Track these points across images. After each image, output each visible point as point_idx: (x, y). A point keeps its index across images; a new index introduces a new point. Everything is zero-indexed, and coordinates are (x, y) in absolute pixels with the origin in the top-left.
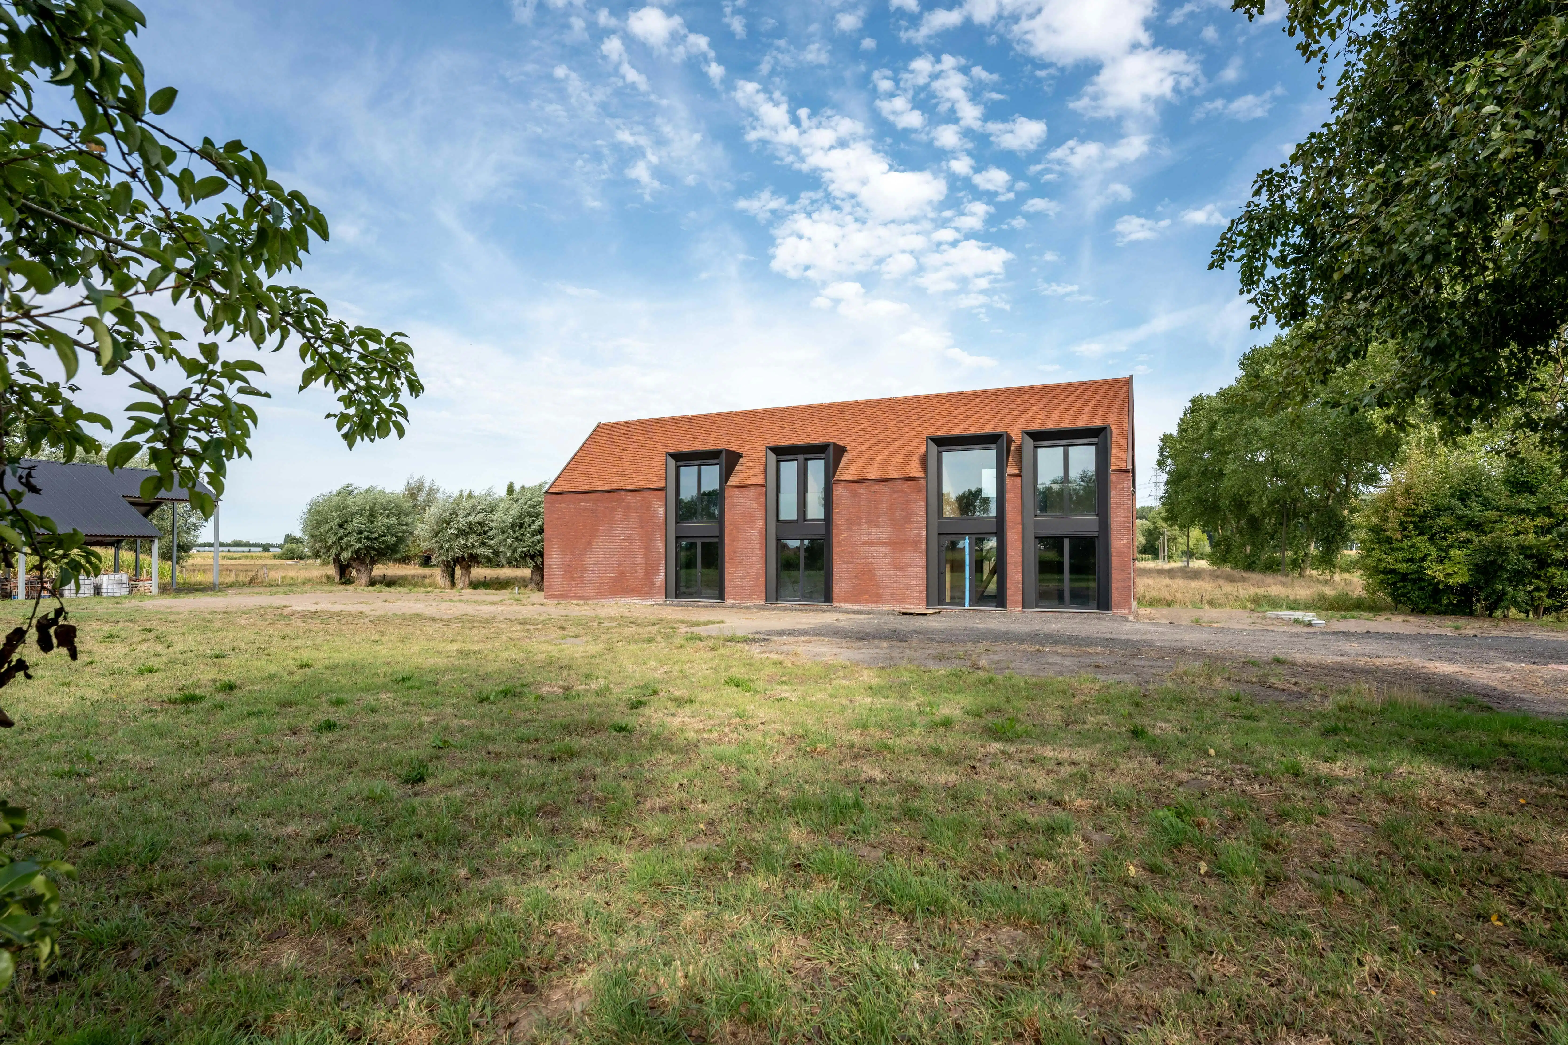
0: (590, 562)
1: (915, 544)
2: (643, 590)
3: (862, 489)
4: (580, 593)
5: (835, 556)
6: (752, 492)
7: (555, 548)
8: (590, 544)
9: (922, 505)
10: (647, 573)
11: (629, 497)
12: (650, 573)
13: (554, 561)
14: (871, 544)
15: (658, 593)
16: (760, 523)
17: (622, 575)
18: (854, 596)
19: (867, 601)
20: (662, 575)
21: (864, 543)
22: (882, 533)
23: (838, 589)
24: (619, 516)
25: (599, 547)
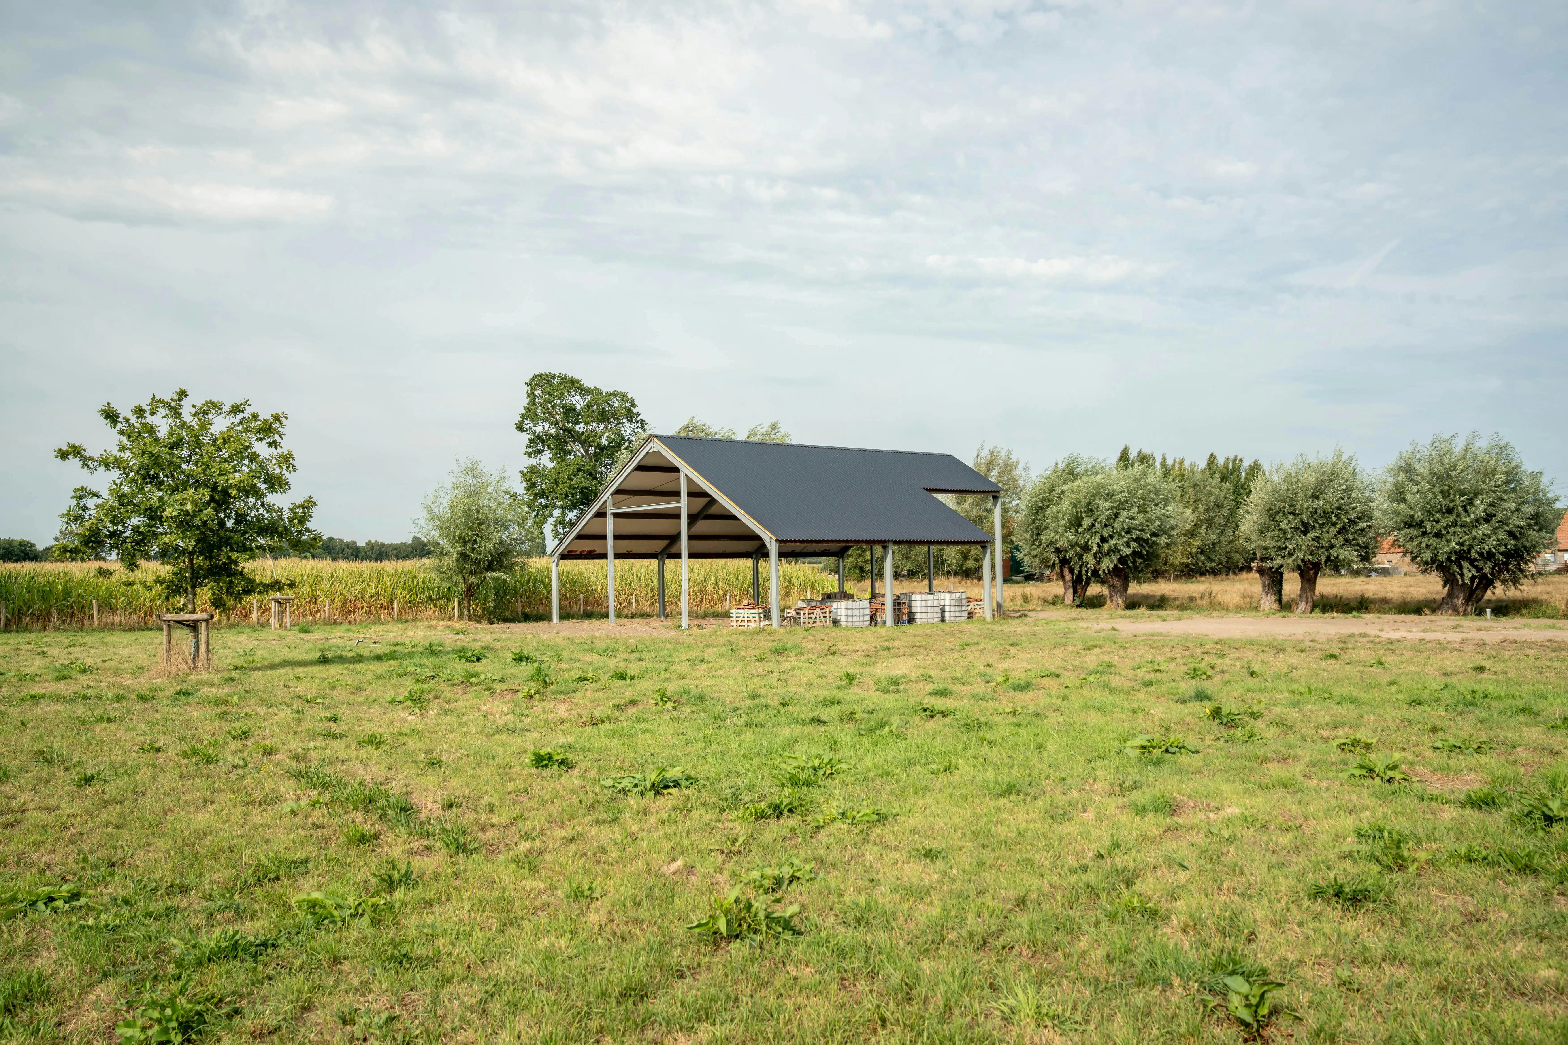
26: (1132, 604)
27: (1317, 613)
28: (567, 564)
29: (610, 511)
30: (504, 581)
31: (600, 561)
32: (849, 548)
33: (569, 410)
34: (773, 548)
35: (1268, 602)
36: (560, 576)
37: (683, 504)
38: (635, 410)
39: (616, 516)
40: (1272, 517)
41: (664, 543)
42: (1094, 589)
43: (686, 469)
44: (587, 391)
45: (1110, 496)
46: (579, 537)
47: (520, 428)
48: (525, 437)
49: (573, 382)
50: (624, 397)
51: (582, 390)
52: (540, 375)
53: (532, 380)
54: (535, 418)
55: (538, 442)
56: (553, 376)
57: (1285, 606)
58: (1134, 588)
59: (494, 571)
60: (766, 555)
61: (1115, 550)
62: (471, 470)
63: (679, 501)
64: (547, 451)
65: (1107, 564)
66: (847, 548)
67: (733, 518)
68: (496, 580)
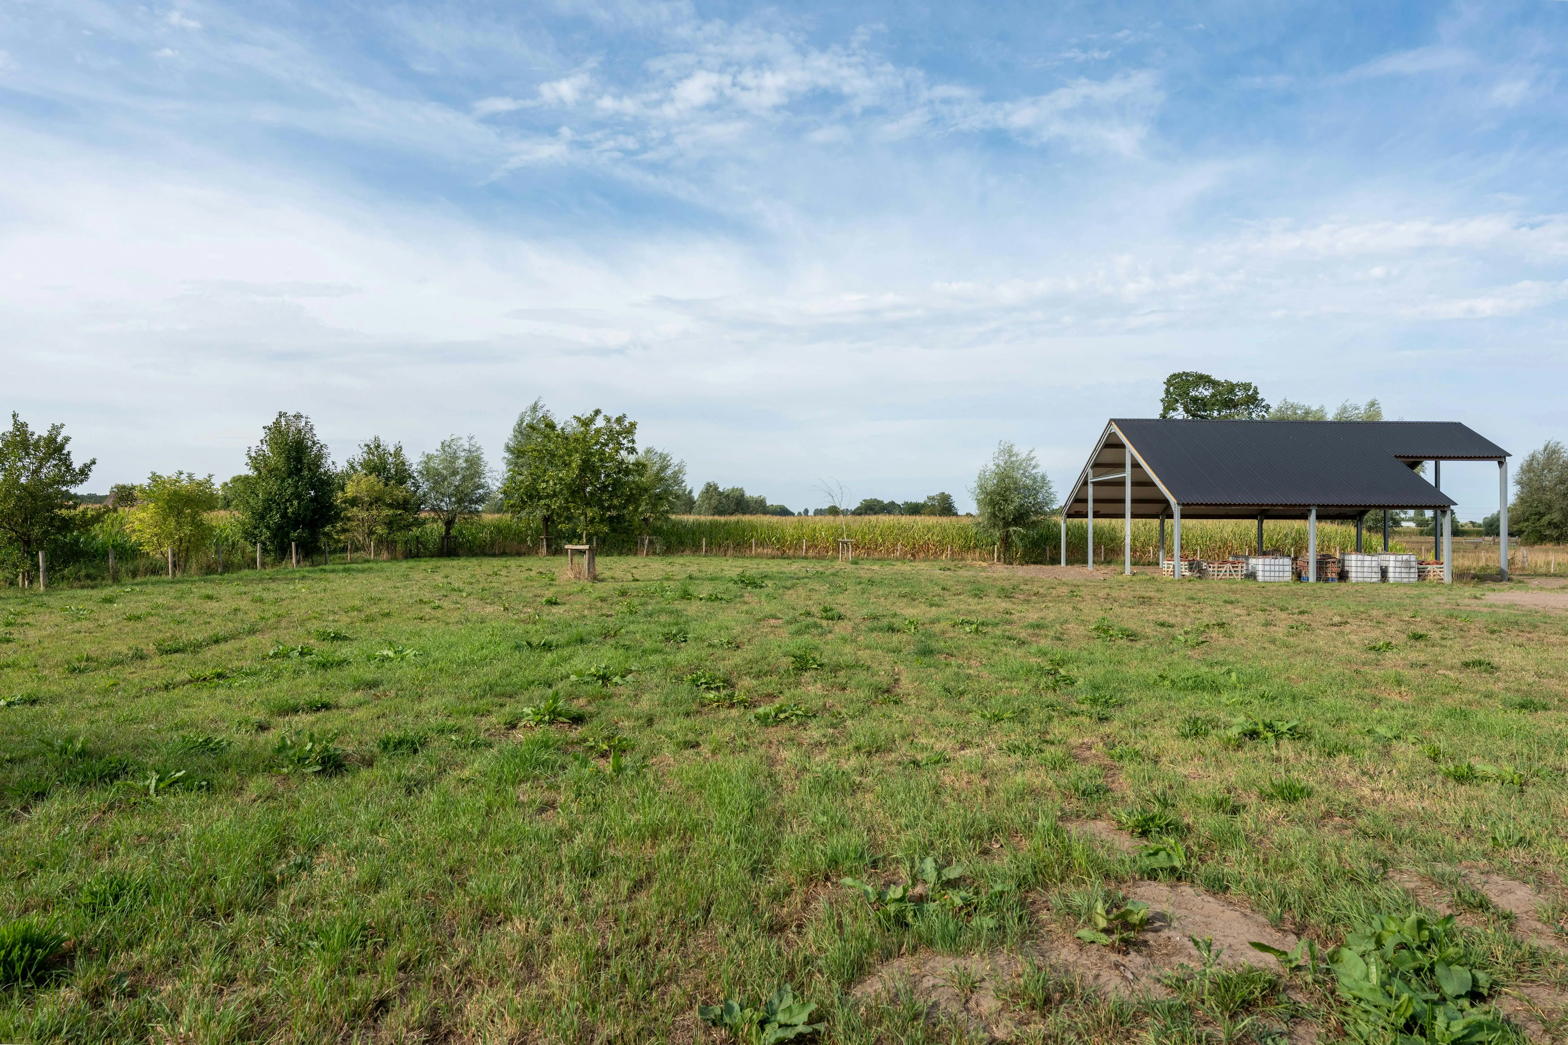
28: (1069, 520)
29: (1090, 480)
31: (1120, 520)
32: (1367, 512)
33: (1196, 401)
34: (1176, 509)
36: (1066, 530)
37: (1127, 474)
39: (1095, 484)
43: (1130, 447)
60: (1171, 516)
62: (1010, 452)
63: (1124, 472)
66: (1364, 513)
67: (1152, 484)
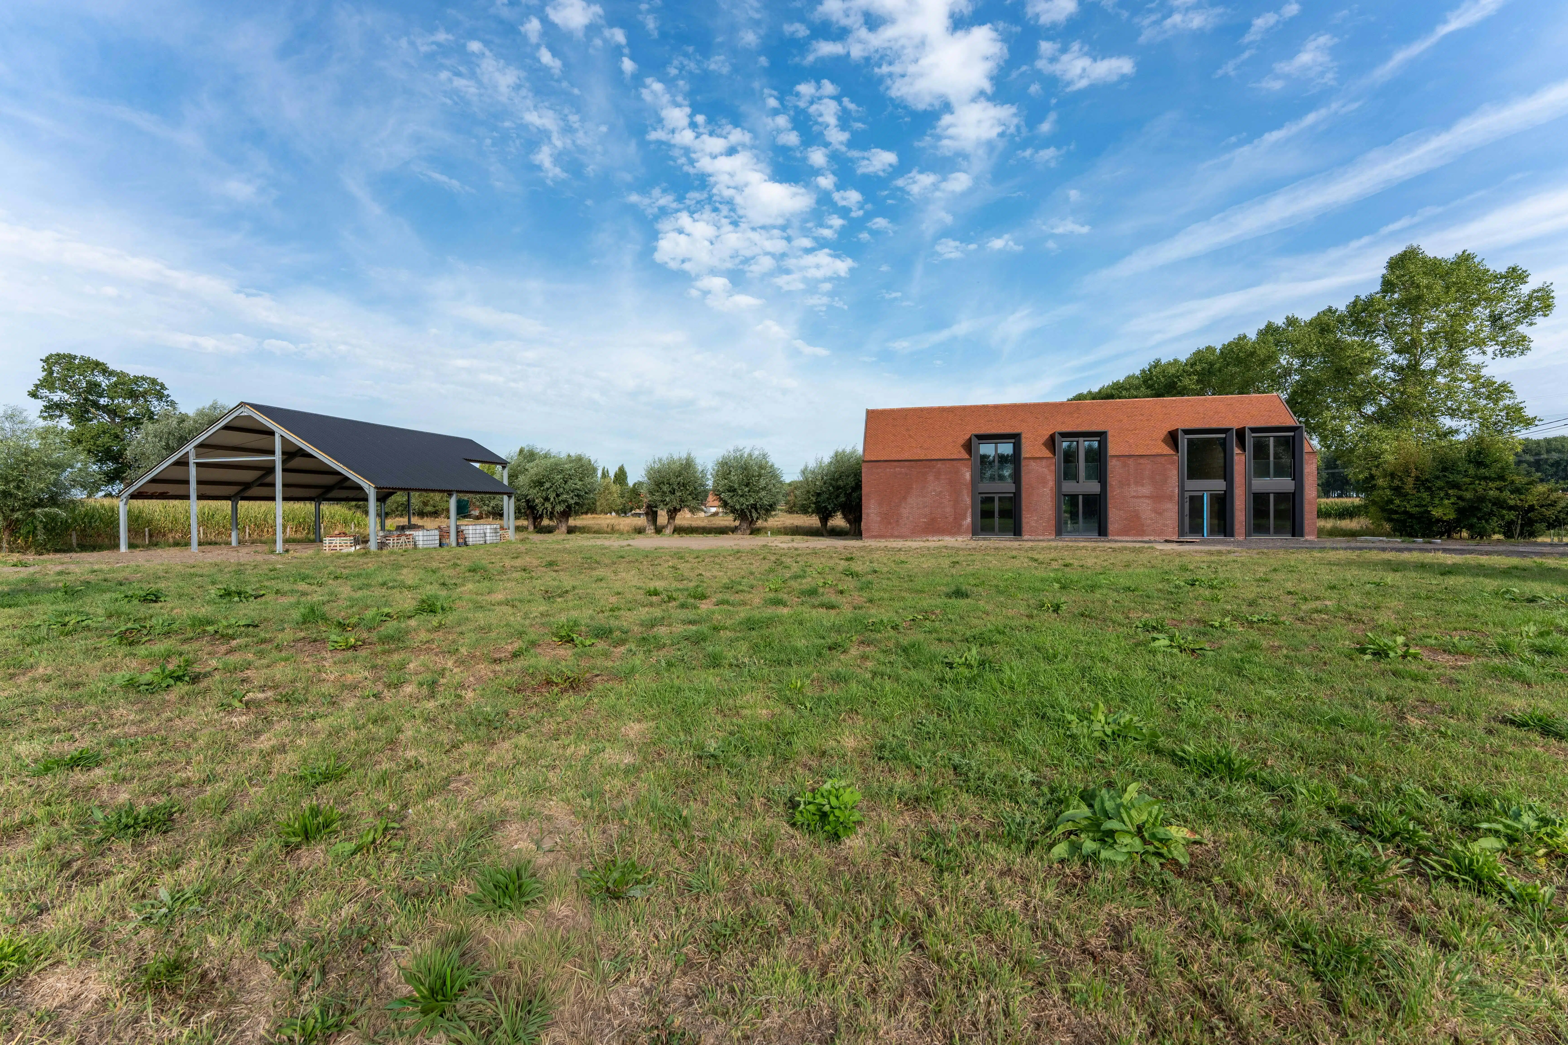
0: (905, 511)
1: (1170, 498)
2: (954, 530)
3: (1131, 462)
4: (896, 533)
5: (1110, 506)
6: (1044, 462)
7: (873, 501)
8: (905, 498)
9: (1176, 472)
10: (955, 518)
11: (939, 465)
12: (958, 518)
13: (871, 511)
14: (1138, 497)
15: (965, 533)
16: (1051, 483)
17: (933, 520)
18: (1125, 532)
19: (1134, 535)
20: (969, 520)
21: (1134, 497)
22: (1146, 490)
23: (1112, 527)
24: (931, 478)
25: (912, 500)
26: (571, 531)
27: (676, 536)
29: (192, 460)
30: (58, 515)
33: (93, 387)
34: (372, 494)
35: (650, 529)
36: (129, 512)
37: (277, 459)
38: (166, 393)
40: (658, 485)
41: (239, 488)
42: (546, 522)
43: (281, 431)
44: (112, 373)
45: (561, 472)
46: (153, 481)
47: (34, 395)
48: (40, 404)
49: (97, 364)
50: (154, 382)
51: (105, 371)
52: (58, 355)
53: (48, 359)
54: (52, 388)
55: (53, 409)
56: (75, 357)
57: (659, 531)
58: (572, 522)
59: (43, 507)
61: (564, 501)
63: (272, 457)
64: (66, 416)
65: (559, 508)
68: (46, 515)
